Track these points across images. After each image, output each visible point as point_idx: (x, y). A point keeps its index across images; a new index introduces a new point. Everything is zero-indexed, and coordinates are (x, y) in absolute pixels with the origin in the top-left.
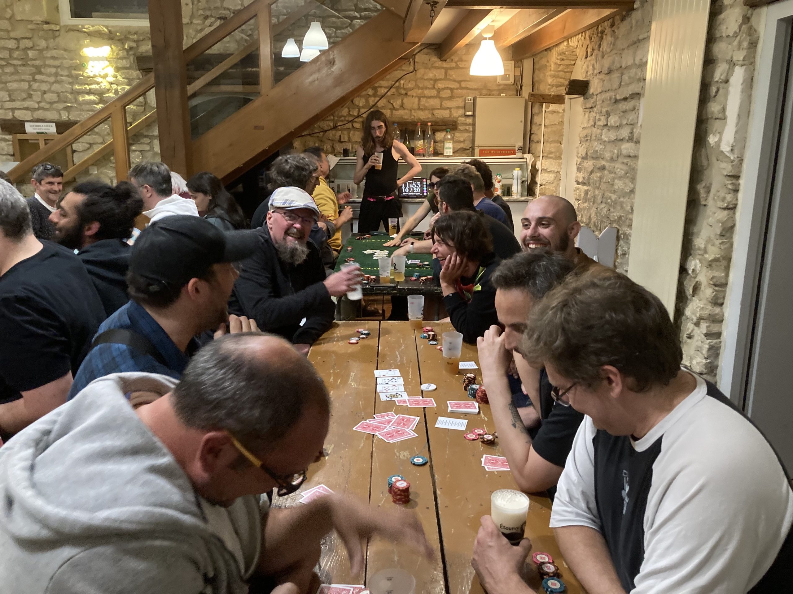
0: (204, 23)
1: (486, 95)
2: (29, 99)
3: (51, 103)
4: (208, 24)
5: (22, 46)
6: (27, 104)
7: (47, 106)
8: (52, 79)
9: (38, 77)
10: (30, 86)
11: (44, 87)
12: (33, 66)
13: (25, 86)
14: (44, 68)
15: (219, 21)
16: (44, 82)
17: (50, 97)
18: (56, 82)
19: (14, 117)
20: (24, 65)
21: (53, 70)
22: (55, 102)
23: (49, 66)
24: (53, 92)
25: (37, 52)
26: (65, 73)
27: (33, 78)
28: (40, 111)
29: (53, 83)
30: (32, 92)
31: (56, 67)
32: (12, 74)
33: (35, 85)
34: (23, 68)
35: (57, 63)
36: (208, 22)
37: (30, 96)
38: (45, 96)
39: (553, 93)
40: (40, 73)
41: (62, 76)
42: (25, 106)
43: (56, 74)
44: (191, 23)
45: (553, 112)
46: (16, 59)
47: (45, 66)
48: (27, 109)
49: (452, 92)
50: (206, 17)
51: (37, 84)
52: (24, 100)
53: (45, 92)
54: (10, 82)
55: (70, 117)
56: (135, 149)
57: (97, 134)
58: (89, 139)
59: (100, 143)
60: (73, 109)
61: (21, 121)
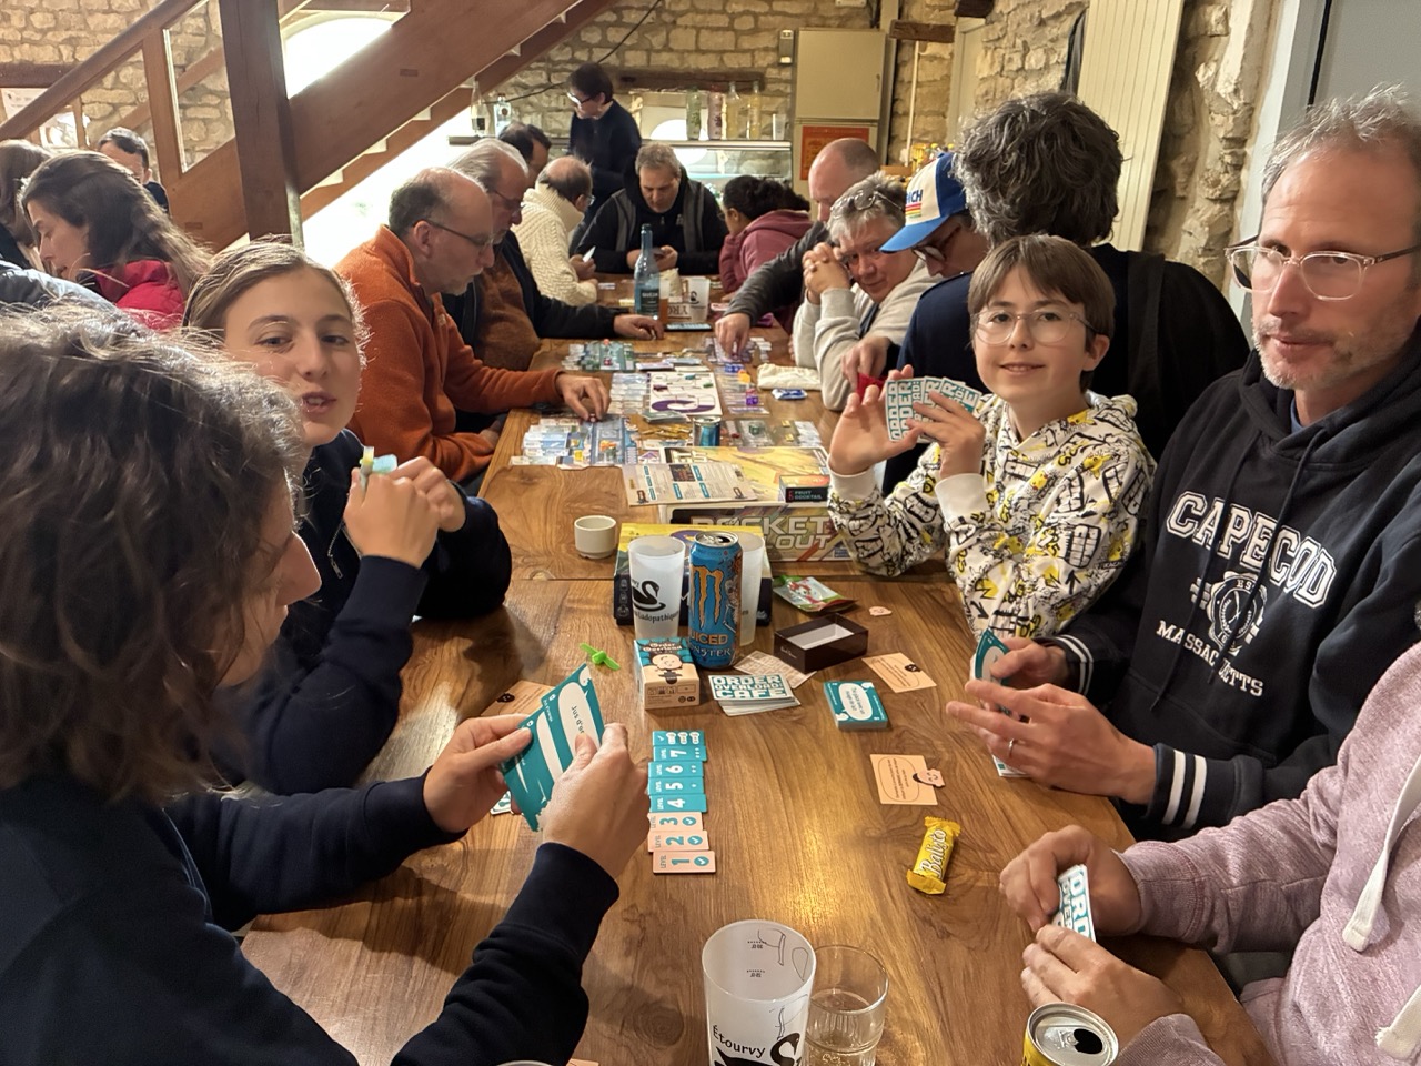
1: (817, 26)
3: (44, 32)
7: (37, 37)
17: (40, 20)
24: (48, 11)
28: (27, 46)
30: (9, 12)
37: (6, 18)
38: (32, 18)
39: (934, 23)
45: (933, 58)
48: (1, 41)
49: (756, 21)
53: (32, 11)
55: (77, 56)
56: (193, 116)
57: (125, 86)
58: (114, 96)
59: (131, 104)
60: (82, 42)
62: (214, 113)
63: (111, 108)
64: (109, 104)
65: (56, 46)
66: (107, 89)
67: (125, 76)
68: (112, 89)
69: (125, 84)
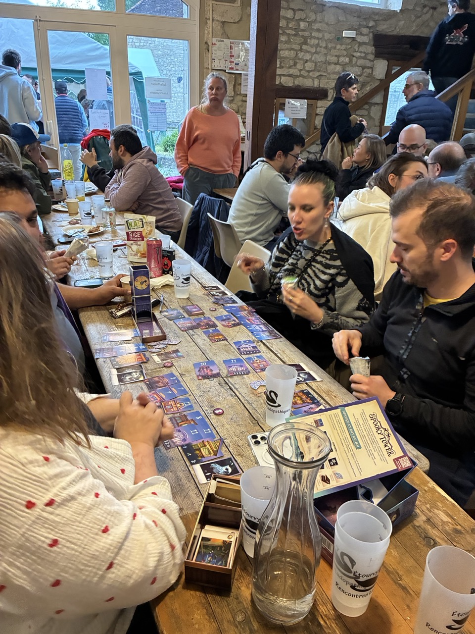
0: (422, 10)
2: (293, 67)
3: (309, 71)
4: (425, 12)
5: (297, 17)
6: (292, 71)
7: (306, 74)
8: (313, 50)
9: (304, 47)
10: (297, 54)
11: (308, 57)
12: (303, 36)
13: (293, 53)
14: (310, 39)
15: (431, 10)
16: (308, 52)
17: (309, 66)
18: (316, 53)
19: (280, 83)
20: (295, 35)
21: (316, 42)
22: (312, 71)
23: (315, 38)
24: (313, 62)
25: (307, 24)
26: (324, 45)
27: (301, 47)
28: (301, 78)
29: (314, 53)
30: (298, 61)
31: (318, 39)
32: (286, 42)
33: (301, 55)
34: (295, 38)
35: (320, 35)
36: (425, 10)
37: (295, 64)
38: (306, 65)
40: (305, 43)
41: (321, 47)
42: (291, 73)
43: (318, 45)
44: (414, 9)
46: (291, 28)
47: (312, 37)
48: (290, 76)
50: (425, 6)
51: (303, 53)
52: (290, 67)
53: (307, 61)
54: (283, 50)
55: (320, 84)
56: (359, 114)
60: (323, 78)
61: (284, 86)
62: (366, 113)
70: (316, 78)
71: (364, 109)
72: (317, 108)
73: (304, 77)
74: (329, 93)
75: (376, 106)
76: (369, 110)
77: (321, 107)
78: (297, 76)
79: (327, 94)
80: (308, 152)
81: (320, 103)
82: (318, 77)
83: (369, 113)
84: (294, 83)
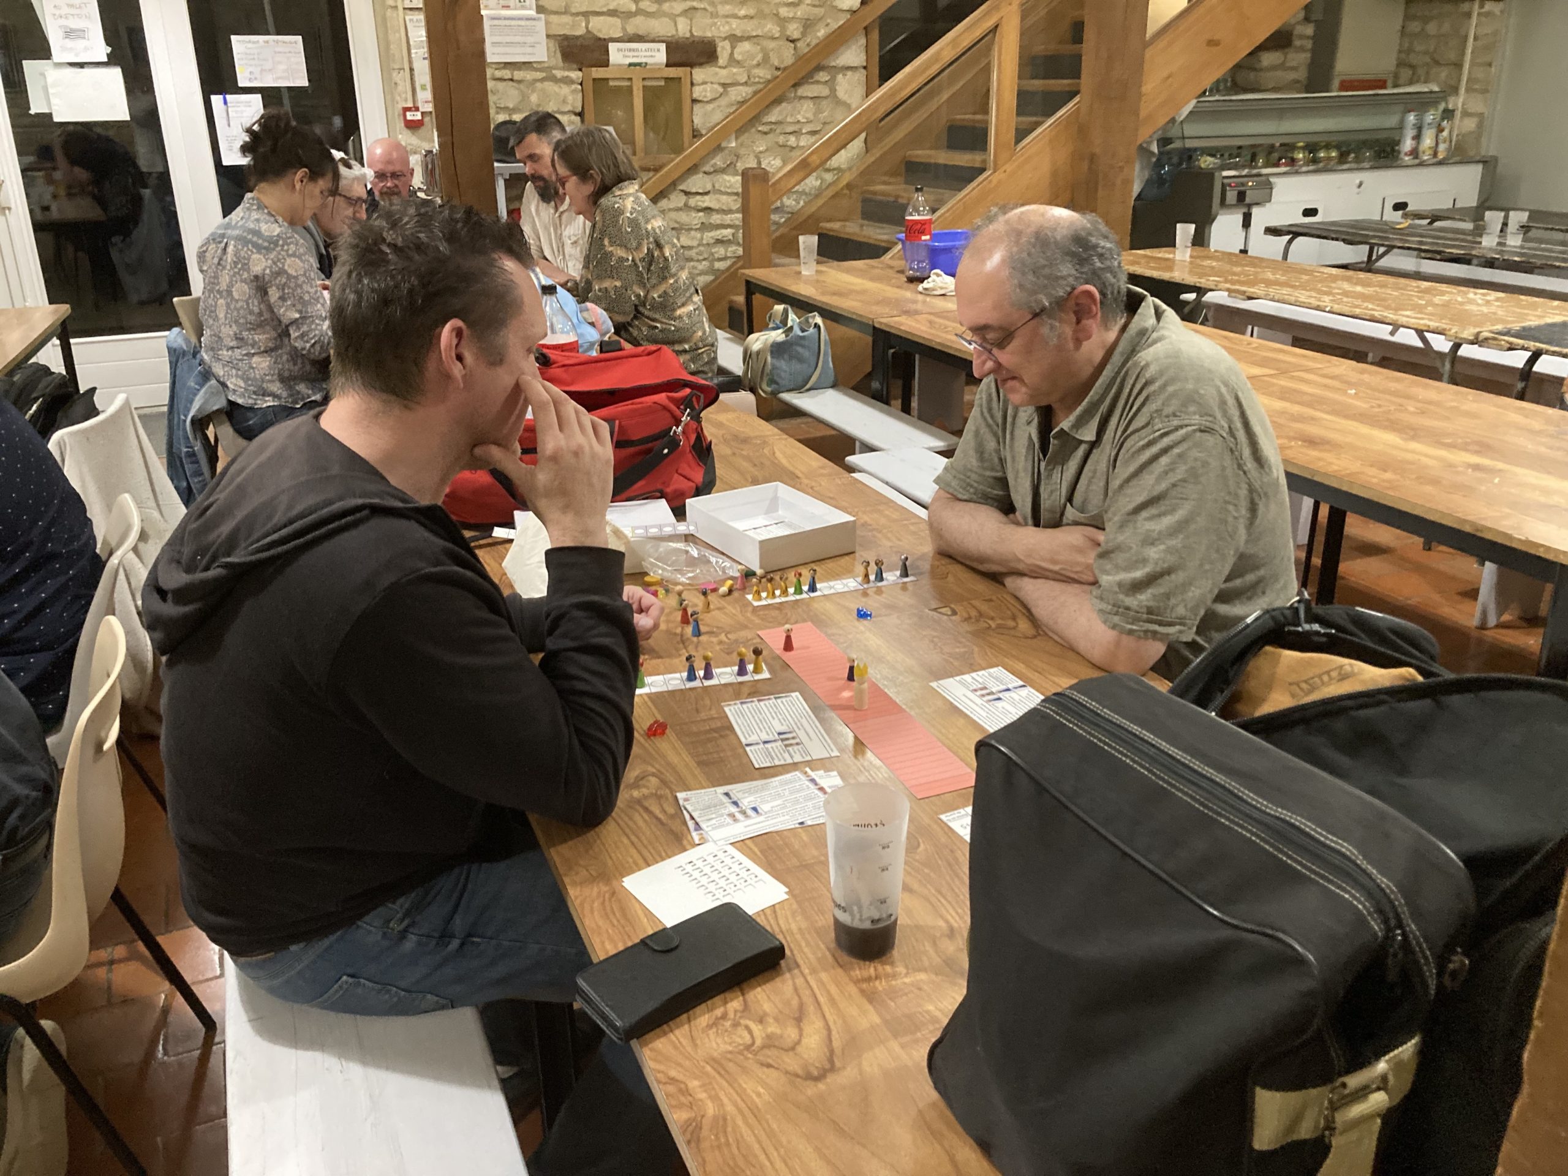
6: (613, 3)
7: (654, 7)
19: (588, 31)
28: (640, 19)
42: (612, 6)
45: (1488, 15)
48: (613, 13)
55: (694, 30)
56: (805, 95)
57: (738, 63)
58: (723, 74)
59: (746, 83)
60: (699, 14)
61: (600, 39)
62: (825, 91)
63: (721, 90)
64: (719, 84)
65: (673, 18)
66: (720, 67)
67: (740, 53)
68: (724, 68)
69: (738, 62)
70: (678, 15)
71: (818, 82)
72: (692, 84)
73: (648, 14)
74: (719, 49)
75: (849, 73)
76: (831, 84)
77: (704, 83)
78: (629, 15)
79: (715, 51)
80: (687, 193)
81: (699, 74)
82: (685, 13)
83: (833, 91)
84: (624, 29)
